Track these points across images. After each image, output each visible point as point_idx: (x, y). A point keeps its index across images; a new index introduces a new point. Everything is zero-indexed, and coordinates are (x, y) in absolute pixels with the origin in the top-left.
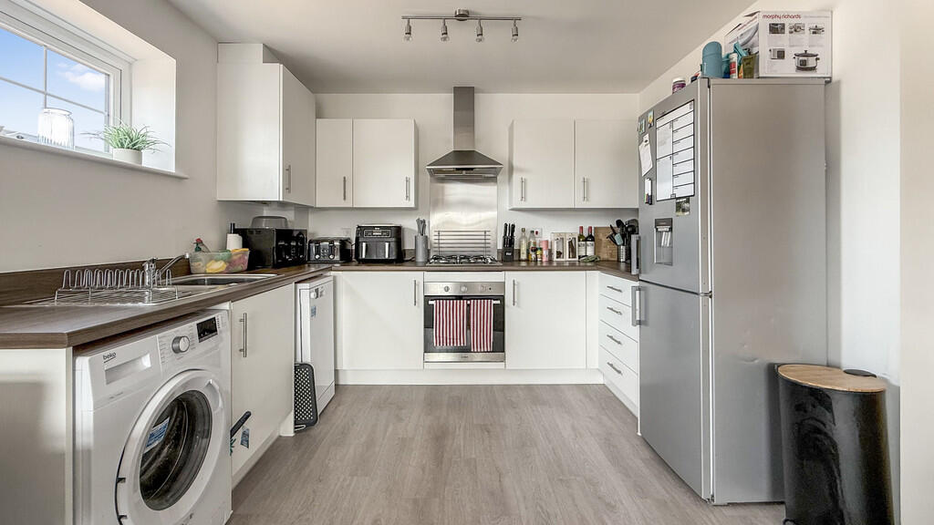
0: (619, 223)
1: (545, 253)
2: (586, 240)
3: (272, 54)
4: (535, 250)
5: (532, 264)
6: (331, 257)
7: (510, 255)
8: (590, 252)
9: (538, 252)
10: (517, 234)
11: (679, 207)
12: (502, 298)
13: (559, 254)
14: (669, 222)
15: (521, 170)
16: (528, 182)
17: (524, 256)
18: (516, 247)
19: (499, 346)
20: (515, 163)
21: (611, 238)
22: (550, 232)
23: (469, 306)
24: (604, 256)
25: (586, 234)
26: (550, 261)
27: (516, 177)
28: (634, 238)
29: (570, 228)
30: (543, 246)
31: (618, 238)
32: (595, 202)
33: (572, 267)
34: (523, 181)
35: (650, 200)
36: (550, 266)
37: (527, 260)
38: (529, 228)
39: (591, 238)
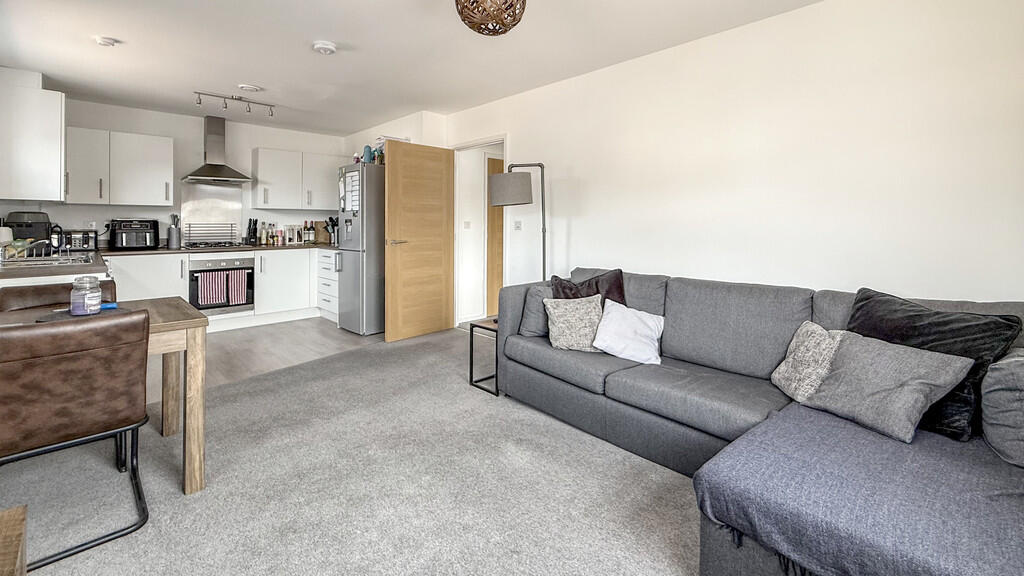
0: (331, 219)
1: (280, 239)
2: (309, 230)
3: (50, 83)
4: (273, 237)
5: (270, 246)
6: (85, 246)
7: (253, 240)
8: (312, 238)
9: (275, 239)
10: (259, 226)
11: (354, 214)
12: (253, 269)
13: (290, 240)
14: (350, 221)
15: (265, 183)
16: (270, 192)
17: (264, 242)
18: (258, 235)
19: (250, 300)
20: (260, 177)
21: (326, 228)
22: (283, 224)
23: (227, 275)
24: (321, 239)
25: (309, 226)
26: (284, 244)
27: (260, 188)
28: (336, 228)
29: (298, 222)
30: (279, 235)
31: (330, 228)
32: (316, 206)
33: (299, 247)
34: (265, 190)
35: (343, 210)
36: (284, 246)
37: (266, 244)
38: (268, 222)
39: (312, 228)
